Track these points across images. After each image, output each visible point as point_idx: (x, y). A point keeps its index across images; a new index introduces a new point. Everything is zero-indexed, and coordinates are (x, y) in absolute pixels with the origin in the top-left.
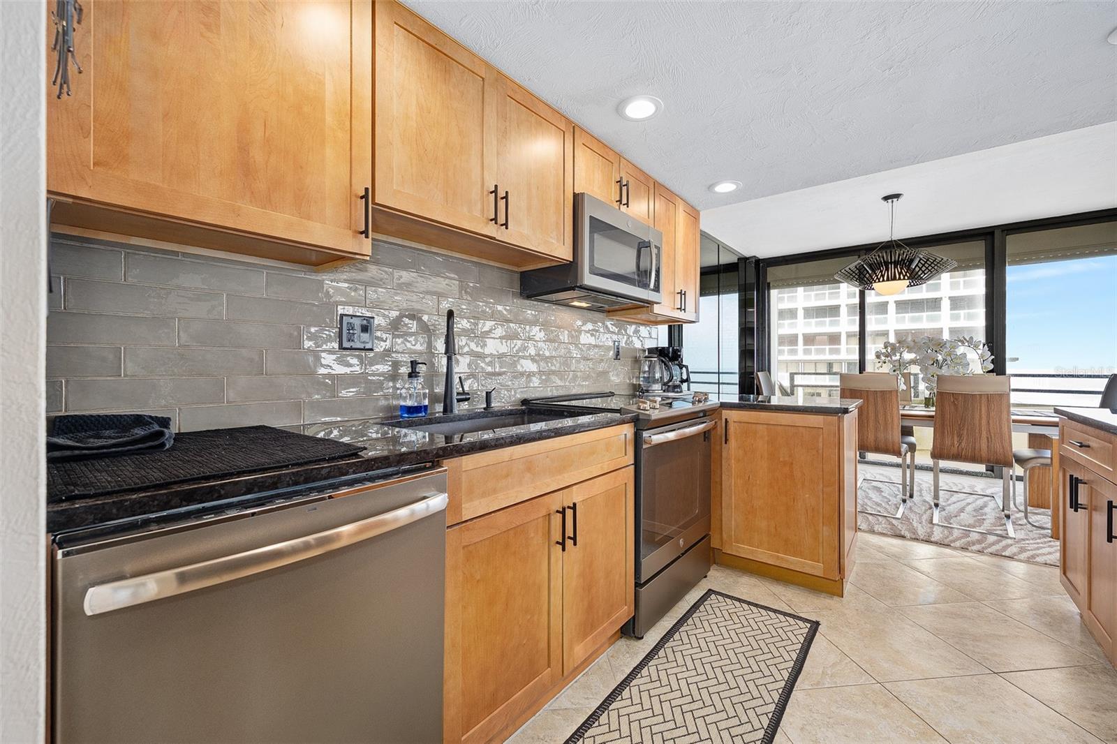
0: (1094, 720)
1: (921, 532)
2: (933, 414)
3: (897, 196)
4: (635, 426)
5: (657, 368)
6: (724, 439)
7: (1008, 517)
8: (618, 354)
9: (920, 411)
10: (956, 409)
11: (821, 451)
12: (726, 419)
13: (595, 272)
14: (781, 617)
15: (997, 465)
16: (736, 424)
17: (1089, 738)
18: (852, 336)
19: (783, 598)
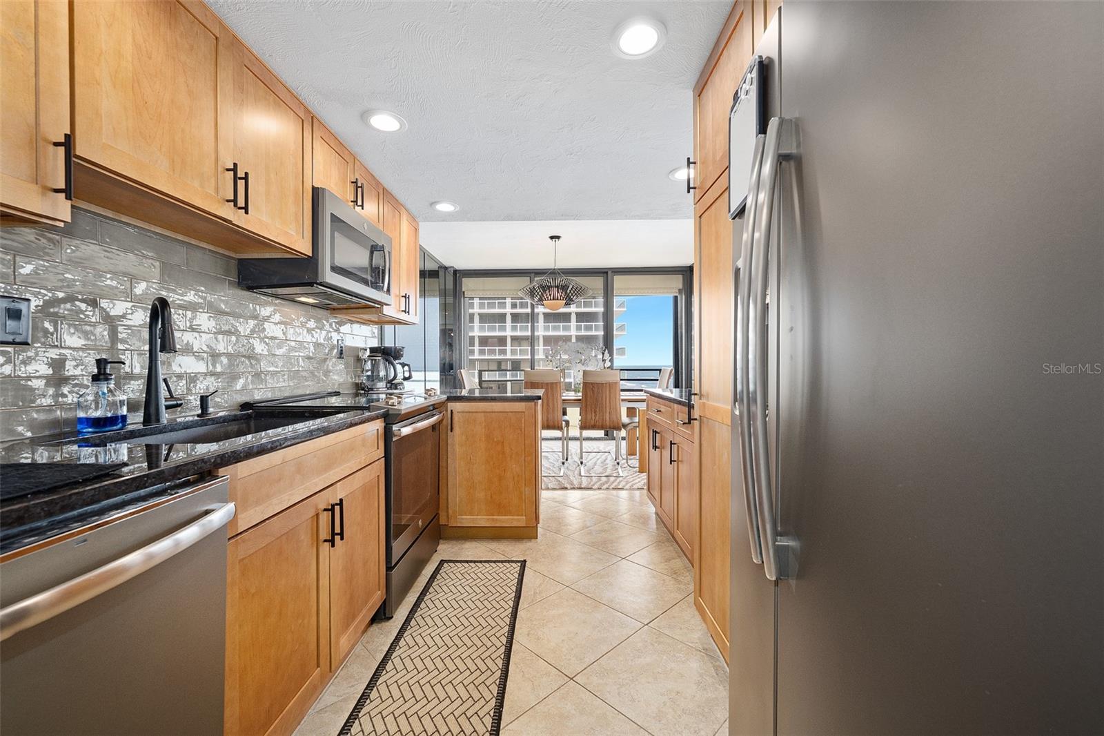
0: (666, 567)
1: (576, 483)
2: (581, 398)
3: (558, 237)
4: (385, 422)
5: (382, 366)
6: (449, 427)
7: (618, 464)
8: (341, 353)
9: (571, 395)
10: (593, 393)
11: (523, 430)
12: (452, 411)
13: (336, 269)
14: (500, 564)
15: (610, 430)
16: (460, 414)
17: (665, 577)
18: (515, 339)
19: (498, 551)
